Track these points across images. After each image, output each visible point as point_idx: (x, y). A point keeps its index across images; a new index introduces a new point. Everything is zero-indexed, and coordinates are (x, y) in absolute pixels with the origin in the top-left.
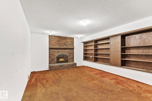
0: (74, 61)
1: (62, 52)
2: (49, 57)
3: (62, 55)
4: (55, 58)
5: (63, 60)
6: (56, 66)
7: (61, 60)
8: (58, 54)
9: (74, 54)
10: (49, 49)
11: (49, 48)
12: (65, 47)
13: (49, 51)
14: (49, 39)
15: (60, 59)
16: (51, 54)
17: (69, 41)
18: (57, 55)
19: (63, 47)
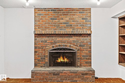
0: (91, 63)
1: (62, 42)
2: (35, 52)
3: (61, 49)
4: (47, 54)
5: (66, 60)
6: (43, 74)
7: (60, 60)
8: (53, 47)
9: (90, 48)
10: (35, 37)
11: (35, 34)
12: (69, 31)
13: (35, 40)
14: (35, 16)
15: (59, 57)
16: (40, 46)
17: (77, 17)
18: (50, 48)
19: (62, 32)
